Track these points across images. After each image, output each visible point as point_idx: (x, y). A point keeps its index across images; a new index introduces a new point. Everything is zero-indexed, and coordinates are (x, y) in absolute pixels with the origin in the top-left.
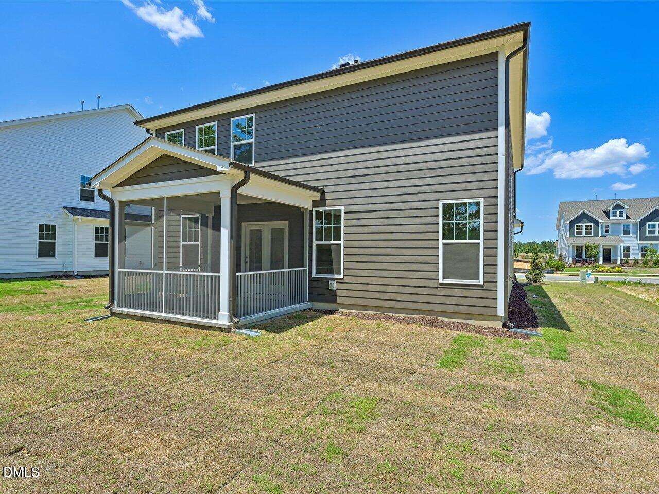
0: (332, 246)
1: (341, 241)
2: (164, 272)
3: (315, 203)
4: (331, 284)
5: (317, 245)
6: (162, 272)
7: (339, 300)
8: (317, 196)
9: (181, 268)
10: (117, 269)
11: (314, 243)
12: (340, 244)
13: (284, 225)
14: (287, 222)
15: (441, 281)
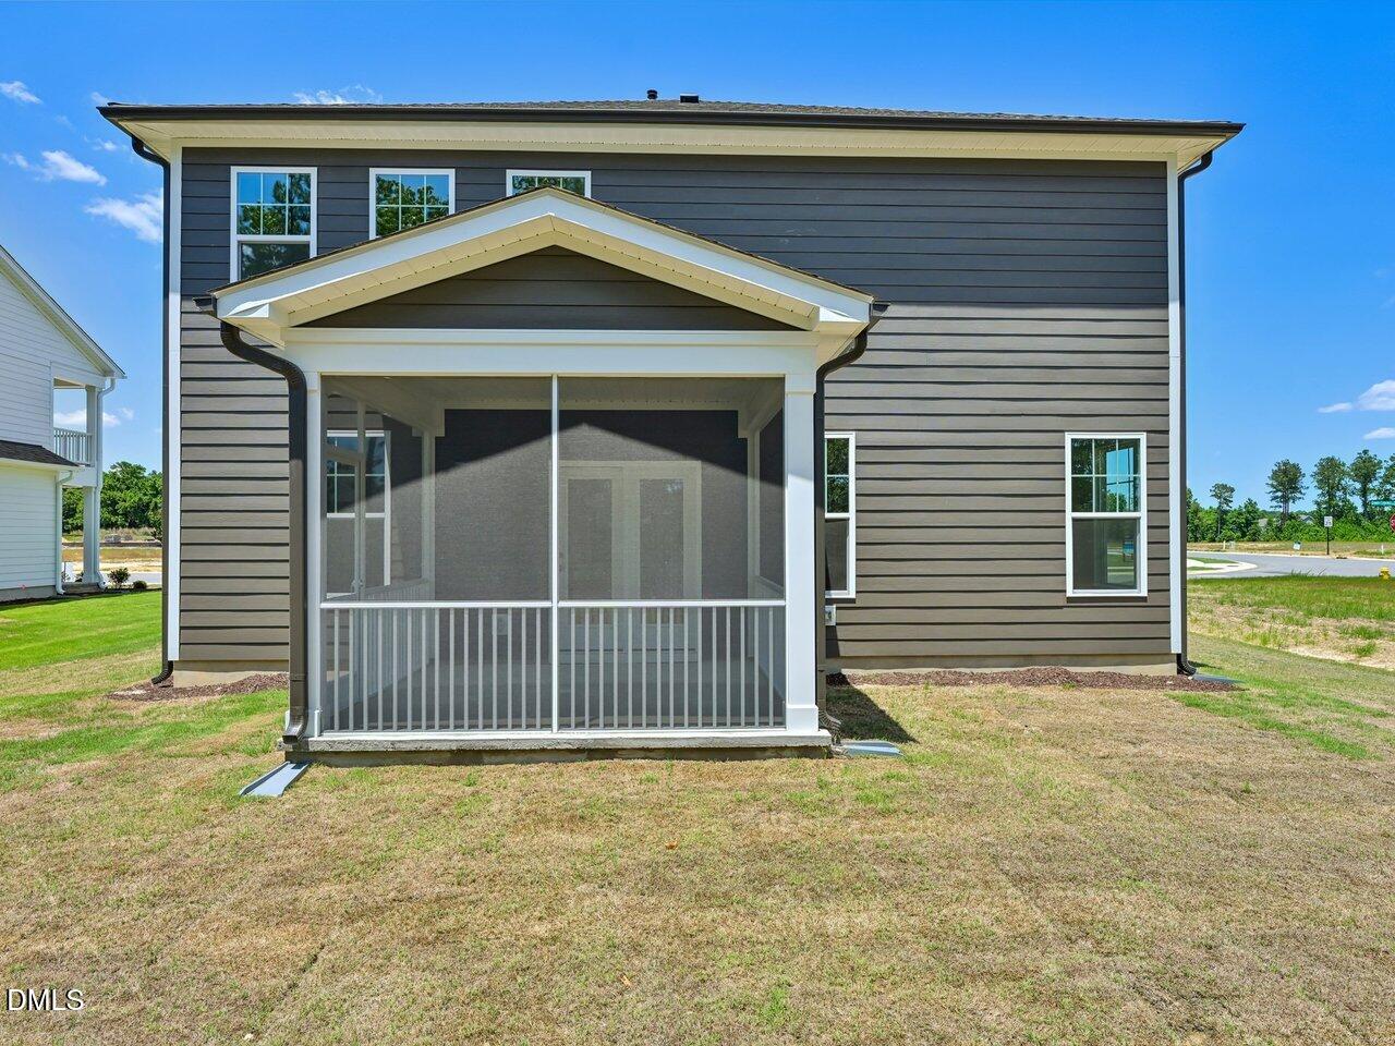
1: (848, 511)
6: (544, 604)
10: (317, 605)
12: (846, 520)
13: (684, 469)
15: (1070, 592)
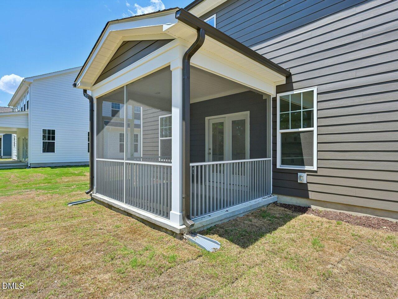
0: (301, 134)
1: (313, 127)
2: (125, 161)
3: (280, 89)
4: (300, 176)
5: (283, 134)
6: (122, 161)
7: (312, 195)
8: (282, 80)
9: (159, 158)
10: (96, 159)
11: (279, 132)
12: (312, 131)
13: (245, 115)
14: (248, 112)
